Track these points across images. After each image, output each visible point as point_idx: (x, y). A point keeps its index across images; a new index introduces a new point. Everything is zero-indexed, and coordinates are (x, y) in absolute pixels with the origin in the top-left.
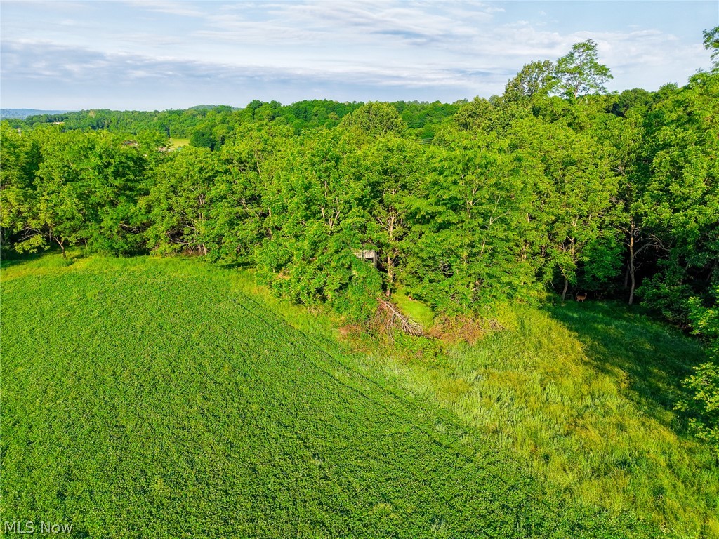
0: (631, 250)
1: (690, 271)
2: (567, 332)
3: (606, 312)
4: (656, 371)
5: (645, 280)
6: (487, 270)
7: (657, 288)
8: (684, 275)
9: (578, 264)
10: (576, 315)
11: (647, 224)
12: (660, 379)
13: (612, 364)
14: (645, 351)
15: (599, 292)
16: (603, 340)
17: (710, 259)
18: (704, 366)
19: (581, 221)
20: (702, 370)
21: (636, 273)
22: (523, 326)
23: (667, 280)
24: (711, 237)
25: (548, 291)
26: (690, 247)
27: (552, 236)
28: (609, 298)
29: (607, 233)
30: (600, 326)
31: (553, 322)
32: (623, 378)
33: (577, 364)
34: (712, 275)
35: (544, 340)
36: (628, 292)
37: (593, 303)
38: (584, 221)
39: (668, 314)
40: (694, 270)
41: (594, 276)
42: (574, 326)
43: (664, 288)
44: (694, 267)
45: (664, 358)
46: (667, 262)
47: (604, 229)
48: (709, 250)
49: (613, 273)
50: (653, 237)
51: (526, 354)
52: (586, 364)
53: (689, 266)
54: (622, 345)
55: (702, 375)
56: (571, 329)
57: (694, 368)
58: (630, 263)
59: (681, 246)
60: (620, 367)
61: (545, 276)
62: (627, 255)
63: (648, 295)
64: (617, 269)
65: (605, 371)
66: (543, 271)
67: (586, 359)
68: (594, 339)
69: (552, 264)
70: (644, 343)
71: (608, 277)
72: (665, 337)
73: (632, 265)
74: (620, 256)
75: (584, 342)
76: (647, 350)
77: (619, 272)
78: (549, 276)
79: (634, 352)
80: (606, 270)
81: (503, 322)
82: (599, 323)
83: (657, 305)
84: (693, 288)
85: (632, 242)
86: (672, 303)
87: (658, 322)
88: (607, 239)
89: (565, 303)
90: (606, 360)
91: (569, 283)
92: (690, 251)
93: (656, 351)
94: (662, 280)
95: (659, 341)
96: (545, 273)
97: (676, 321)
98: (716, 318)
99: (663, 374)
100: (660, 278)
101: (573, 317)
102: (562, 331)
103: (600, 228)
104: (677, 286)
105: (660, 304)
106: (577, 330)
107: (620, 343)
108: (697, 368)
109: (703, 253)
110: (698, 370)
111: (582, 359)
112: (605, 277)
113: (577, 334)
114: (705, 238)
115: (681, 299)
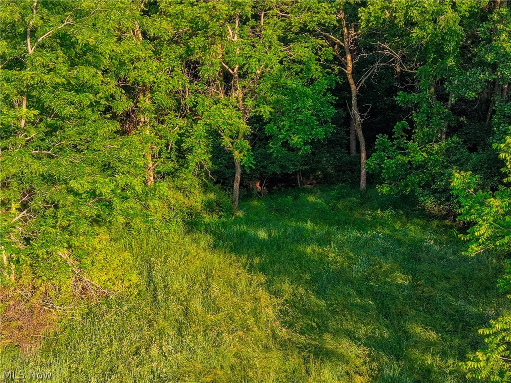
0: (351, 81)
1: (456, 111)
2: (244, 275)
3: (320, 216)
4: (418, 330)
5: (381, 138)
6: (36, 166)
7: (403, 151)
8: (446, 118)
9: (250, 122)
10: (262, 234)
11: (368, 21)
12: (428, 346)
13: (336, 334)
14: (394, 288)
15: (305, 174)
16: (314, 280)
17: (487, 81)
18: (499, 326)
19: (247, 29)
20: (496, 334)
21: (365, 126)
22: (151, 280)
23: (418, 132)
24: (484, 37)
25: (205, 188)
26: (451, 62)
27: (192, 68)
28: (326, 182)
29: (301, 51)
30: (309, 250)
31: (217, 260)
32: (358, 362)
33: (267, 348)
34: (494, 112)
35: (197, 305)
36: (355, 166)
37: (296, 198)
38: (253, 28)
39: (429, 203)
40: (461, 108)
41: (285, 144)
42: (256, 260)
43: (415, 151)
44: (461, 100)
45: (429, 298)
46: (414, 97)
47: (291, 41)
48: (482, 63)
49: (320, 133)
50: (384, 49)
51: (154, 350)
52: (283, 345)
53: (452, 100)
54: (352, 284)
55: (498, 345)
56: (251, 269)
57: (480, 331)
58: (350, 106)
59: (435, 62)
60: (351, 336)
61: (189, 157)
62: (341, 90)
63: (388, 168)
64: (326, 122)
65: (323, 354)
66: (184, 146)
67: (283, 333)
68: (297, 280)
69: (200, 129)
70: (392, 270)
71: (313, 143)
72: (428, 250)
73: (355, 111)
74: (329, 94)
75: (277, 294)
76: (398, 286)
77: (332, 128)
78: (201, 155)
79: (374, 295)
80: (307, 128)
81: (104, 278)
82: (307, 242)
83: (407, 185)
84: (465, 142)
85: (350, 65)
86: (434, 178)
87: (415, 220)
88: (300, 62)
89: (240, 208)
90: (323, 328)
91: (243, 167)
92: (451, 69)
93: (414, 286)
94: (409, 134)
95: (418, 260)
96: (190, 150)
97: (444, 213)
98: (506, 214)
99: (432, 335)
100: (405, 131)
101: (256, 239)
102: (233, 275)
103: (284, 40)
104: (437, 142)
105: (413, 184)
106: (263, 269)
107: (349, 282)
108: (487, 332)
109: (474, 70)
110: (488, 336)
111: (275, 336)
112: (306, 143)
113: (263, 279)
114: (475, 40)
115: (446, 167)
